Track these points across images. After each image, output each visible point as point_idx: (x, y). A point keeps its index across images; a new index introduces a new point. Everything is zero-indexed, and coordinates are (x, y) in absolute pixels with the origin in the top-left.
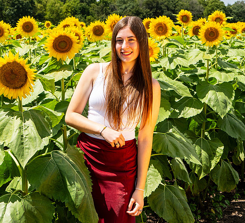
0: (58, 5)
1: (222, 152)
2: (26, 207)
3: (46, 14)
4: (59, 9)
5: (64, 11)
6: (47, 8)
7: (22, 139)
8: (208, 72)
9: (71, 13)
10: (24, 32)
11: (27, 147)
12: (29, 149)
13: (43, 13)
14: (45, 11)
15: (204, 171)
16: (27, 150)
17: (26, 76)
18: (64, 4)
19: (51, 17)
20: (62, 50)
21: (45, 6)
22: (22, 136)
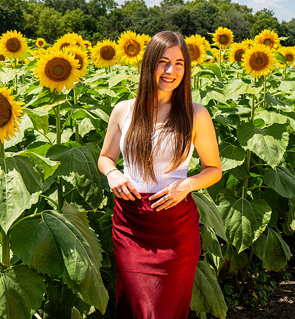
0: (55, 16)
1: (269, 219)
2: (7, 284)
3: (38, 29)
4: (55, 22)
5: (63, 24)
6: (40, 20)
7: (4, 195)
8: (253, 111)
9: (72, 27)
10: (8, 52)
11: (11, 205)
12: (13, 207)
13: (34, 27)
14: (37, 24)
15: (244, 243)
16: (10, 210)
17: (11, 111)
18: (63, 15)
19: (45, 33)
20: (58, 77)
21: (37, 18)
22: (4, 191)
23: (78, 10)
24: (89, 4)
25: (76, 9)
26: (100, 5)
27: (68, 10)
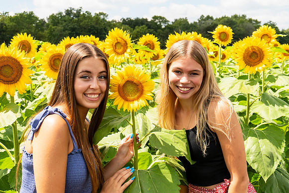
8: (249, 109)
23: (144, 26)
24: (150, 22)
25: (142, 25)
26: (157, 22)
27: (137, 26)
